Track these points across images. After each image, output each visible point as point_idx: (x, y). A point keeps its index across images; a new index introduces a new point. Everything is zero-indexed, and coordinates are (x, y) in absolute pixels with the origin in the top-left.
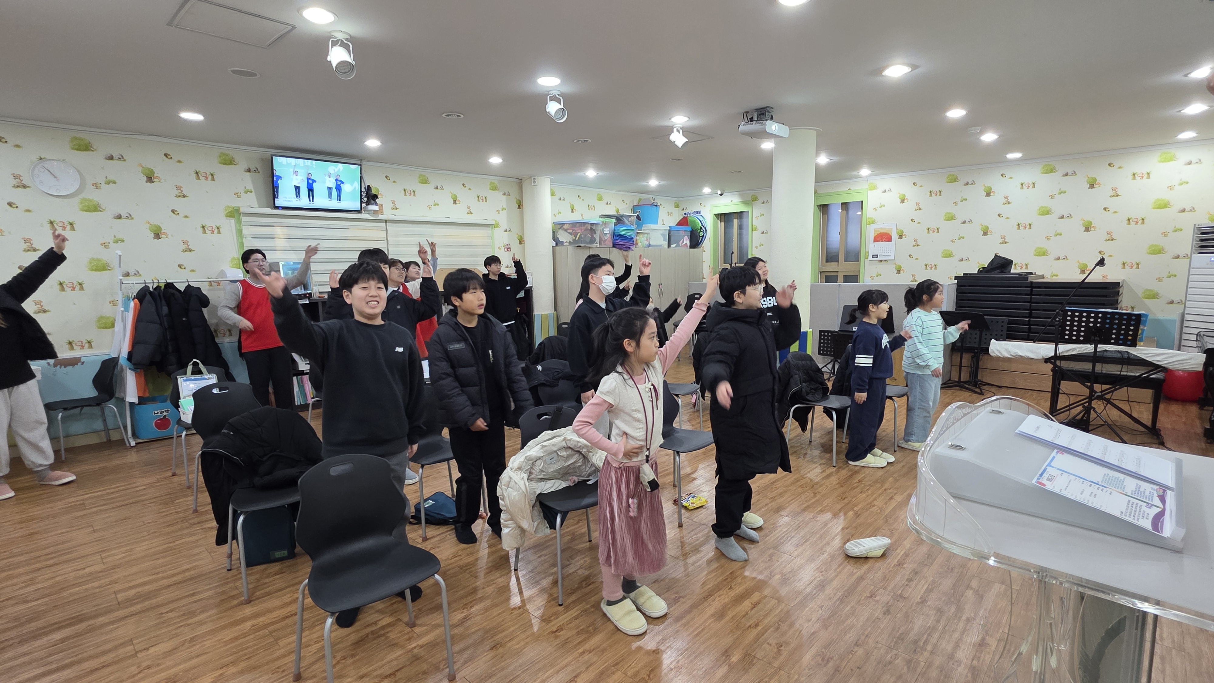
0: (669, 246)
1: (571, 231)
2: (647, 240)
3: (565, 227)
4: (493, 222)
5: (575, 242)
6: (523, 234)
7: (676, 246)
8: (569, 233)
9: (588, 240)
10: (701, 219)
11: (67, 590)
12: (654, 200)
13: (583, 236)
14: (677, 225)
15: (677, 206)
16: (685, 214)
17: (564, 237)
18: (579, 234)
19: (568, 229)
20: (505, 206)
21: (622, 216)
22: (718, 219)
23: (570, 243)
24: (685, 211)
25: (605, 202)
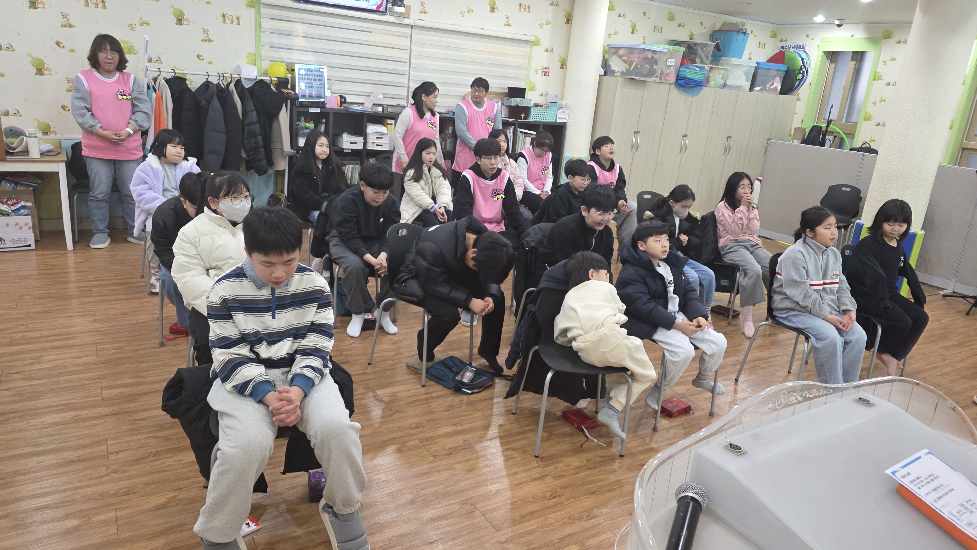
0: (751, 89)
1: (625, 58)
2: (723, 78)
3: (621, 52)
4: (533, 39)
5: (628, 72)
6: (567, 56)
7: (761, 90)
8: (624, 61)
9: (645, 72)
10: (804, 56)
11: (64, 376)
12: (744, 25)
13: (639, 66)
14: (769, 61)
15: (774, 36)
16: (783, 47)
17: (616, 65)
18: (635, 63)
19: (623, 56)
20: (550, 20)
21: (696, 44)
22: (828, 58)
23: (623, 73)
24: (783, 44)
25: (676, 23)
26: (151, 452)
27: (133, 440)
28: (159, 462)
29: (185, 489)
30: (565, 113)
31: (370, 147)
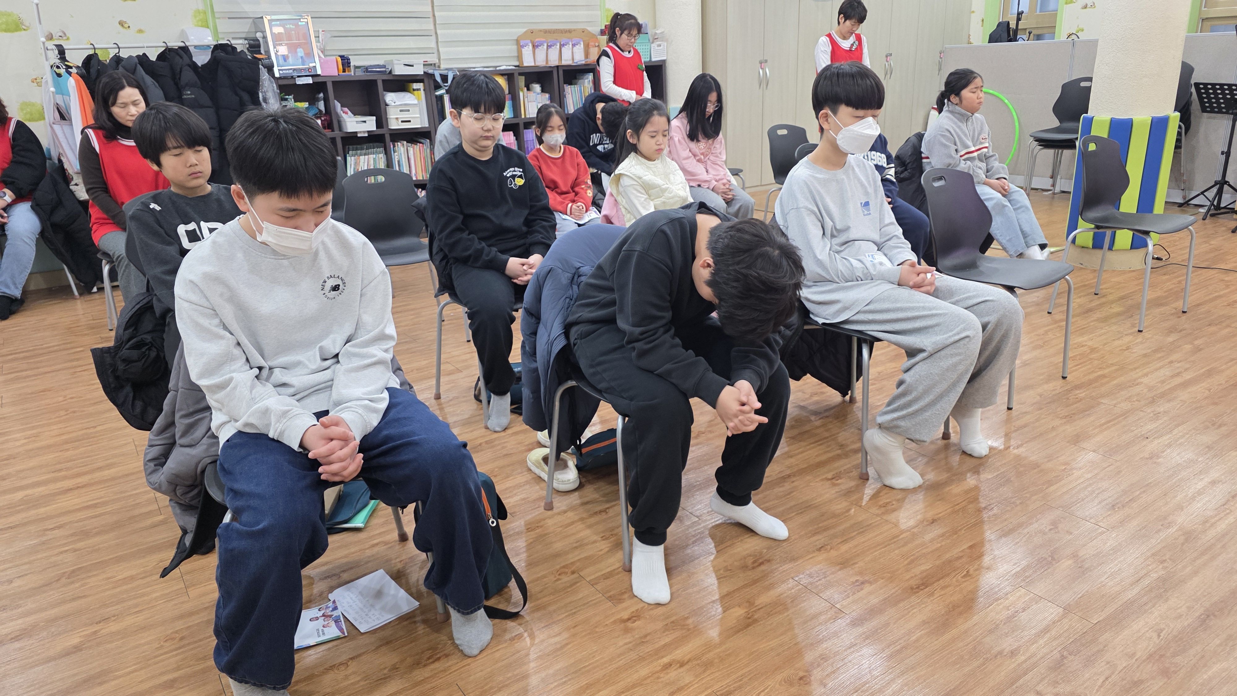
26: (64, 573)
27: (38, 560)
28: (77, 585)
29: (113, 618)
30: (661, 47)
31: (394, 125)
